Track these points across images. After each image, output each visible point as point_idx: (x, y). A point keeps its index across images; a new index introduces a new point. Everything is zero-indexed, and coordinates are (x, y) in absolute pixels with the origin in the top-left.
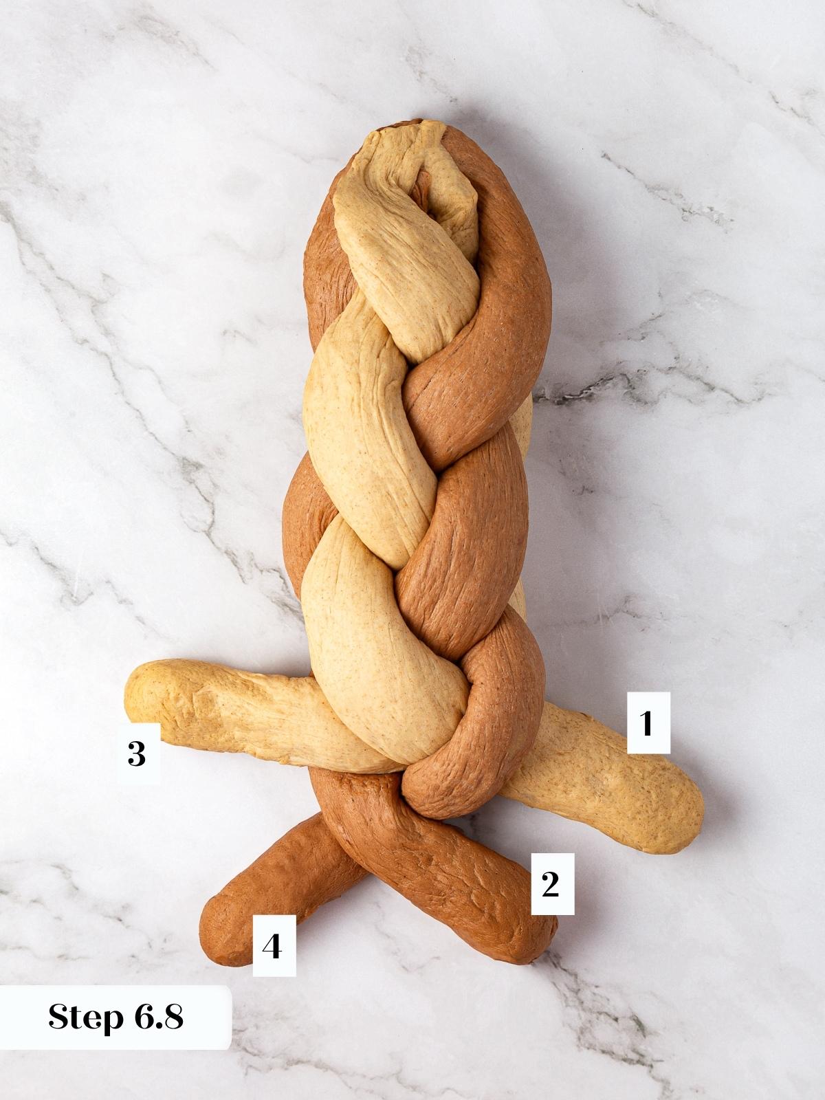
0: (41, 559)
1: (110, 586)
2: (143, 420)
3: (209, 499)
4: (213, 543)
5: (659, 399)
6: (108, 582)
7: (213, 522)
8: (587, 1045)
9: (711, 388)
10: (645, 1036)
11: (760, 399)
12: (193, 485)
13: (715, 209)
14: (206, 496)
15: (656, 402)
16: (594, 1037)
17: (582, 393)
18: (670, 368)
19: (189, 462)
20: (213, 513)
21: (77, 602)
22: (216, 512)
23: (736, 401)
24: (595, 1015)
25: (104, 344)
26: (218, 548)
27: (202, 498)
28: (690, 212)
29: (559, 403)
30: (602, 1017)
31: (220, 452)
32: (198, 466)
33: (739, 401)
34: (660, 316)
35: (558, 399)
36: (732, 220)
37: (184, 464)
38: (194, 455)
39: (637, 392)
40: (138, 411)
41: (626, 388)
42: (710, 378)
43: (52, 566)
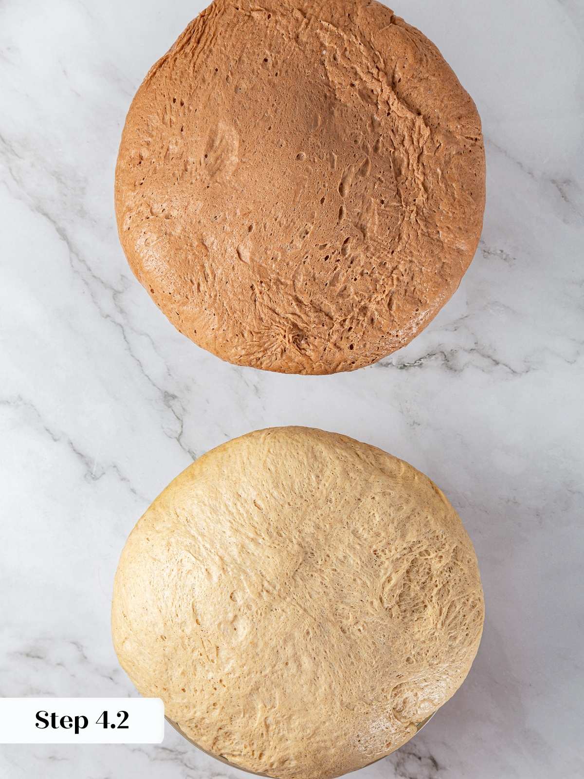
0: (74, 450)
1: (115, 469)
2: (142, 367)
3: (179, 418)
4: (181, 445)
5: (464, 369)
6: (115, 467)
7: (182, 432)
8: (401, 773)
9: (497, 363)
10: (437, 770)
11: (527, 372)
12: (170, 409)
13: (504, 251)
14: (178, 416)
15: (462, 370)
16: (405, 769)
17: (415, 362)
18: (472, 349)
19: (168, 394)
20: (182, 427)
21: (95, 478)
22: (184, 427)
23: (512, 372)
24: (406, 755)
25: (119, 318)
26: (184, 449)
27: (175, 417)
28: (488, 252)
29: (401, 368)
30: (411, 756)
31: (188, 389)
32: (174, 397)
33: (514, 372)
34: (466, 317)
35: (400, 366)
36: (514, 259)
37: (165, 395)
38: (172, 390)
39: (450, 363)
40: (138, 361)
41: (444, 361)
42: (496, 357)
43: (81, 455)
